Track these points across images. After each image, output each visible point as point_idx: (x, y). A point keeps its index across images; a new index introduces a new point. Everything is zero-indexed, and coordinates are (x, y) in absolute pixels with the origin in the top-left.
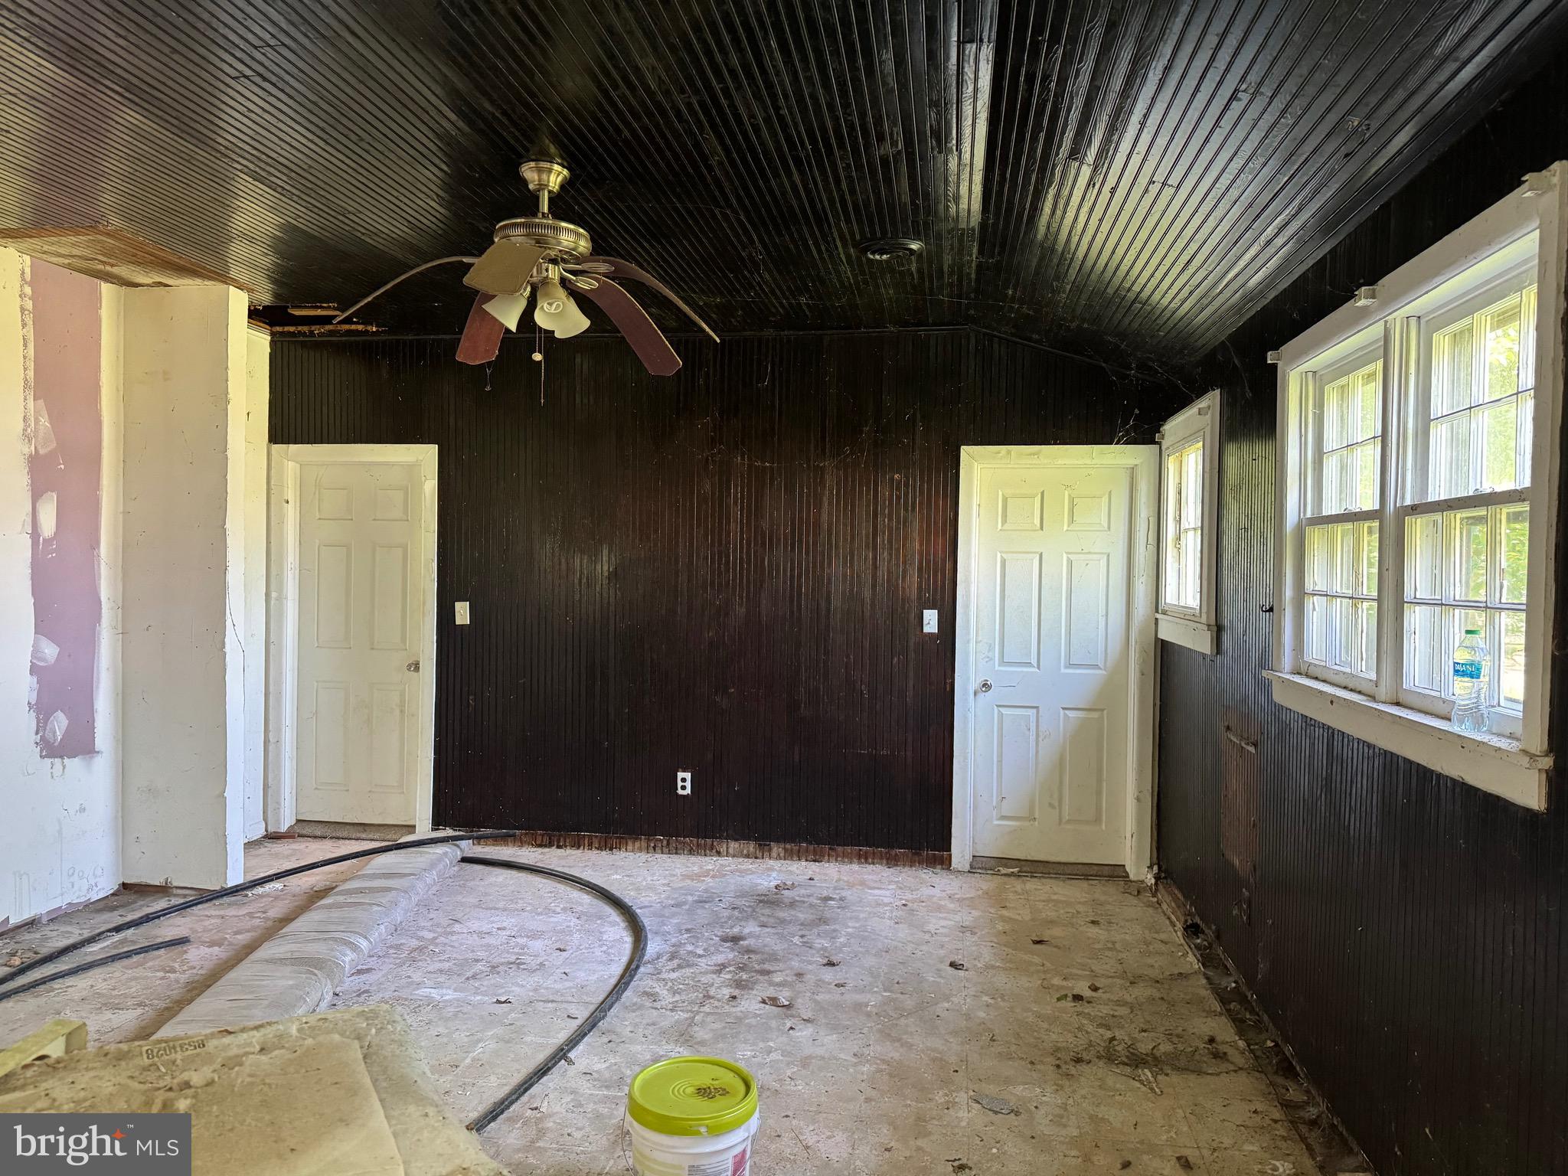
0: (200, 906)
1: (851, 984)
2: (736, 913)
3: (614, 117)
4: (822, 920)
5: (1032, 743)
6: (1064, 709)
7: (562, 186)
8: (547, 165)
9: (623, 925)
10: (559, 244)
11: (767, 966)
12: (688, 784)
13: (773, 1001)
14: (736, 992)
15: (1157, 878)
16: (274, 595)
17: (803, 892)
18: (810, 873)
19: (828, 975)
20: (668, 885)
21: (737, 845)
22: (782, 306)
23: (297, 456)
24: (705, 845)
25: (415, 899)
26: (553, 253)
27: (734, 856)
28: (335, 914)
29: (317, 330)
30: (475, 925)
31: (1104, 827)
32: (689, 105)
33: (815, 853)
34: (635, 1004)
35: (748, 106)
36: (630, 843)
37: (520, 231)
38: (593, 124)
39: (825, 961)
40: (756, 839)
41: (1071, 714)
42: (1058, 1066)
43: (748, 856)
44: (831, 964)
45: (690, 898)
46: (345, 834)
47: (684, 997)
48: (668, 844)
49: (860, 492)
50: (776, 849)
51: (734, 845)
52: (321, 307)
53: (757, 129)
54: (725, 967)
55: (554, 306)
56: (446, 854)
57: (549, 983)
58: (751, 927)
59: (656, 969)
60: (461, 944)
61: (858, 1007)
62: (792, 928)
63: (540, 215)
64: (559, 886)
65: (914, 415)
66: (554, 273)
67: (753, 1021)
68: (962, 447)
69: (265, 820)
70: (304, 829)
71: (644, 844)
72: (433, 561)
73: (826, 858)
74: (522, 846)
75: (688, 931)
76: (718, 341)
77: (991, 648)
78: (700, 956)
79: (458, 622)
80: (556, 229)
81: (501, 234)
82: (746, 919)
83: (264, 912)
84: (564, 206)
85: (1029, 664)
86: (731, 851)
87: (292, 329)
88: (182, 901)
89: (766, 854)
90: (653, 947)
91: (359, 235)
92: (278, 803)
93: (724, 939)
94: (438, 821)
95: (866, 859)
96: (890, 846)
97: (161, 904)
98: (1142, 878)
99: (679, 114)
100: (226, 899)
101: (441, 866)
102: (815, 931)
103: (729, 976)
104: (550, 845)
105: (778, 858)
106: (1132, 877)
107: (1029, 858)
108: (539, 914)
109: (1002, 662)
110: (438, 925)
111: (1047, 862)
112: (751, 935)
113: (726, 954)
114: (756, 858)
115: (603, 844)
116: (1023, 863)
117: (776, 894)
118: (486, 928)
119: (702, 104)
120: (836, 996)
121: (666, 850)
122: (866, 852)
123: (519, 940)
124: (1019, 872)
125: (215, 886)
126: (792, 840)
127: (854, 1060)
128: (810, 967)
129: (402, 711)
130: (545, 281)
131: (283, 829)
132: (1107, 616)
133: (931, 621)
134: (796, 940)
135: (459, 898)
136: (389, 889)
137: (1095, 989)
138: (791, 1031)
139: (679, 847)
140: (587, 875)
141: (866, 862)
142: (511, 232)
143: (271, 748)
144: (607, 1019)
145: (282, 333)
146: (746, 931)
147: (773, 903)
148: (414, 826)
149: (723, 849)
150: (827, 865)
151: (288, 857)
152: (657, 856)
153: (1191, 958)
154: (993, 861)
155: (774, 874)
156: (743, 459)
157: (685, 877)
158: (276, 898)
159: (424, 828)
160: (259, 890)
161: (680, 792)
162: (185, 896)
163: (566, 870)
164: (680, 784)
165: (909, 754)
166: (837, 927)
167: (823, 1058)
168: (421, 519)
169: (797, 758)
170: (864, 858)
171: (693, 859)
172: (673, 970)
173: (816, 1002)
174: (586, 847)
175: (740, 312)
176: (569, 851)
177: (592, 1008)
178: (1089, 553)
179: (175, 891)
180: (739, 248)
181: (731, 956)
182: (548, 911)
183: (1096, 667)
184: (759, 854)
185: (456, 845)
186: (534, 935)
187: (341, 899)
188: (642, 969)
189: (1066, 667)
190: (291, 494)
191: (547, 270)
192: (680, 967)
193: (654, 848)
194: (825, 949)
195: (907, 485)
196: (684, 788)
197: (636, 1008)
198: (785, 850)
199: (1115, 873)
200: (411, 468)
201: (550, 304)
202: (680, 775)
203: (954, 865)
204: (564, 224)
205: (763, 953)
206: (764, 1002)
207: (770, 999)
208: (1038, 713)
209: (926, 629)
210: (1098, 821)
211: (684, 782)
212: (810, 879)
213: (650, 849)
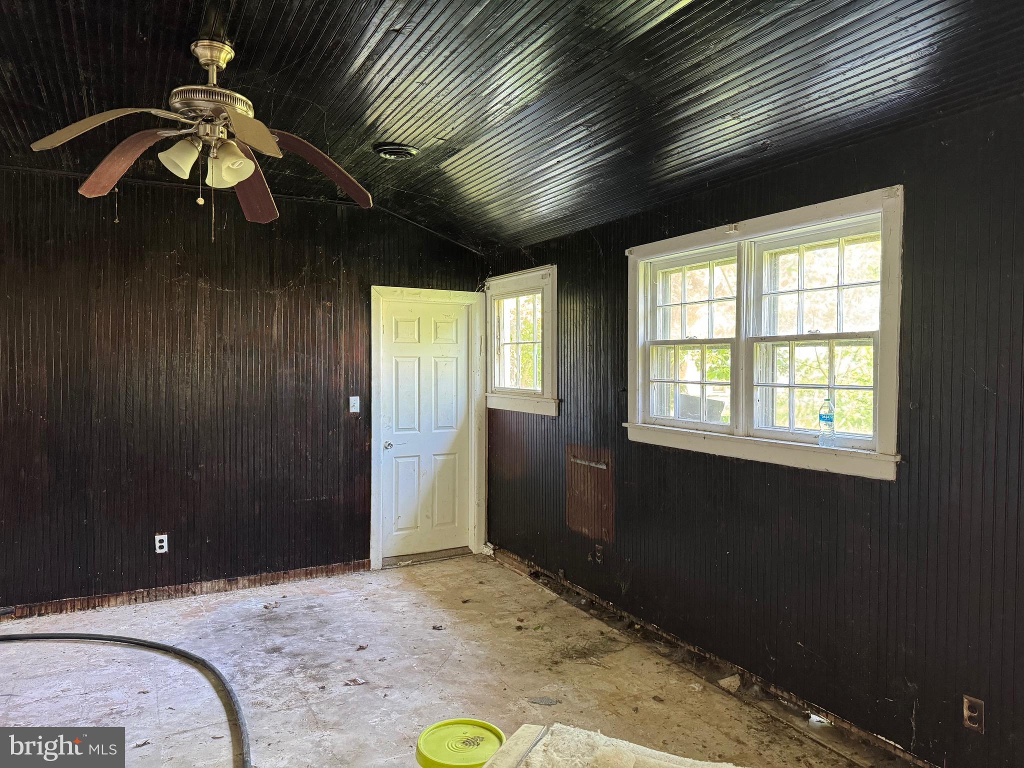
1: (388, 657)
2: (256, 632)
4: (323, 622)
5: (416, 479)
6: (434, 455)
11: (320, 662)
12: (165, 544)
13: (354, 682)
14: (320, 684)
15: (494, 550)
17: (288, 606)
18: (279, 593)
19: (367, 655)
20: (178, 624)
21: (209, 584)
24: (182, 589)
27: (207, 593)
31: (457, 525)
33: (273, 579)
34: (257, 713)
36: (110, 600)
39: (355, 647)
40: (225, 577)
41: (438, 458)
42: (550, 669)
43: (219, 591)
44: (361, 648)
45: (207, 630)
47: (286, 698)
48: (148, 594)
49: (302, 314)
50: (242, 581)
51: (206, 585)
54: (292, 670)
57: (164, 719)
58: (278, 639)
61: (409, 670)
62: (308, 632)
65: (339, 261)
67: (354, 699)
68: (372, 287)
71: (125, 598)
75: (233, 653)
77: (390, 419)
78: (265, 668)
82: (268, 634)
85: (414, 429)
86: (204, 589)
89: (234, 586)
93: (269, 652)
95: (311, 575)
96: (328, 562)
98: (480, 551)
102: (327, 630)
103: (302, 675)
105: (244, 587)
106: (474, 552)
107: (415, 553)
109: (398, 429)
111: (424, 553)
112: (284, 644)
113: (281, 661)
114: (226, 591)
115: (85, 604)
116: (412, 557)
117: (271, 612)
120: (388, 667)
121: (147, 599)
122: (311, 571)
124: (412, 562)
126: (254, 572)
127: (444, 702)
128: (350, 654)
132: (457, 395)
133: (355, 404)
134: (320, 639)
137: (522, 621)
138: (386, 697)
139: (158, 595)
141: (312, 577)
146: (277, 642)
147: (275, 619)
153: (547, 591)
154: (394, 559)
155: (254, 599)
156: (206, 285)
157: (183, 616)
161: (158, 551)
164: (158, 544)
165: (341, 497)
166: (338, 624)
169: (257, 511)
170: (309, 575)
172: (256, 683)
173: (379, 674)
174: (69, 611)
178: (446, 357)
181: (287, 661)
183: (451, 427)
184: (228, 588)
188: (232, 688)
189: (435, 429)
192: (258, 679)
193: (136, 600)
194: (346, 640)
195: (335, 311)
196: (161, 547)
197: (260, 715)
199: (464, 552)
202: (158, 538)
203: (372, 567)
205: (307, 654)
206: (347, 684)
207: (351, 681)
208: (419, 459)
209: (352, 410)
210: (453, 522)
211: (162, 543)
212: (284, 597)
213: (133, 601)
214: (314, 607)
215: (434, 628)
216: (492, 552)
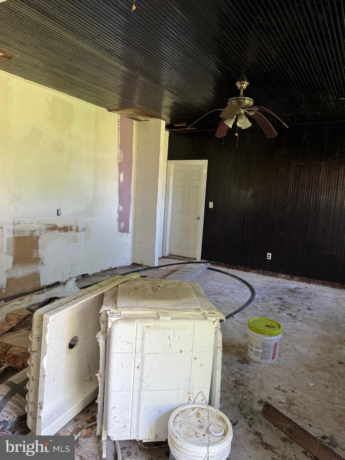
0: (149, 270)
1: (315, 315)
2: (282, 292)
3: (262, 67)
4: (308, 298)
7: (247, 87)
8: (243, 82)
9: (249, 290)
10: (245, 103)
11: (290, 306)
12: (270, 257)
13: (291, 315)
14: (280, 311)
16: (167, 198)
17: (303, 290)
18: (306, 286)
19: (308, 311)
20: (262, 283)
21: (284, 276)
22: (311, 115)
23: (174, 163)
24: (274, 274)
25: (196, 275)
26: (243, 106)
27: (283, 278)
28: (178, 275)
29: (180, 130)
30: (211, 283)
32: (284, 62)
33: (308, 281)
34: (251, 308)
35: (301, 60)
36: (252, 270)
37: (235, 101)
38: (256, 70)
39: (308, 308)
40: (290, 275)
43: (287, 279)
44: (309, 309)
45: (269, 287)
46: (180, 259)
47: (265, 309)
48: (263, 272)
49: (333, 172)
50: (296, 278)
51: (283, 275)
52: (182, 124)
53: (304, 66)
54: (277, 305)
55: (242, 121)
56: (204, 266)
57: (229, 299)
58: (286, 297)
59: (257, 301)
60: (208, 287)
61: (316, 321)
62: (299, 299)
63: (240, 96)
64: (232, 278)
66: (243, 111)
67: (284, 318)
69: (162, 253)
70: (171, 256)
71: (256, 272)
72: (205, 191)
73: (312, 283)
74: (223, 267)
75: (267, 294)
76: (288, 127)
78: (270, 301)
79: (210, 207)
80: (245, 99)
81: (230, 102)
82: (285, 294)
83: (162, 273)
84: (247, 93)
86: (282, 277)
87: (174, 130)
88: (145, 268)
89: (293, 279)
90: (257, 296)
91: (193, 104)
92: (165, 249)
93: (278, 298)
94: (202, 258)
96: (333, 282)
97: (140, 268)
99: (281, 64)
100: (154, 269)
101: (203, 268)
102: (306, 300)
103: (278, 307)
104: (230, 268)
105: (297, 281)
108: (227, 284)
110: (202, 282)
112: (286, 298)
113: (278, 302)
114: (290, 280)
115: (245, 269)
117: (295, 290)
118: (213, 284)
119: (288, 61)
120: (310, 317)
121: (263, 274)
123: (221, 288)
125: (152, 266)
126: (301, 276)
127: (313, 332)
128: (303, 309)
129: (195, 230)
130: (240, 114)
131: (166, 256)
134: (299, 302)
135: (207, 277)
136: (191, 272)
138: (295, 323)
139: (266, 273)
140: (240, 277)
141: (325, 286)
142: (232, 101)
143: (165, 236)
144: (244, 310)
145: (172, 131)
146: (284, 297)
147: (293, 292)
148: (196, 259)
149: (280, 276)
150: (312, 285)
151: (167, 262)
152: (260, 275)
155: (295, 285)
156: (295, 162)
157: (267, 281)
158: (165, 271)
159: (199, 259)
160: (161, 268)
161: (268, 258)
162: (146, 267)
163: (234, 275)
164: (268, 256)
166: (313, 301)
167: (303, 330)
168: (202, 180)
170: (324, 284)
171: (270, 277)
172: (262, 303)
173: (303, 317)
175: (297, 118)
176: (235, 270)
177: (240, 307)
179: (144, 266)
180: (298, 99)
181: (279, 302)
182: (229, 283)
185: (206, 264)
186: (225, 288)
187: (179, 272)
188: (253, 301)
190: (172, 173)
191: (241, 111)
192: (264, 302)
193: (259, 273)
194: (308, 305)
196: (269, 257)
197: (250, 309)
198: (299, 279)
200: (201, 166)
201: (241, 120)
202: (268, 254)
204: (246, 98)
205: (289, 303)
206: (288, 314)
207: (290, 314)
211: (269, 256)
212: (306, 288)
214: (313, 294)
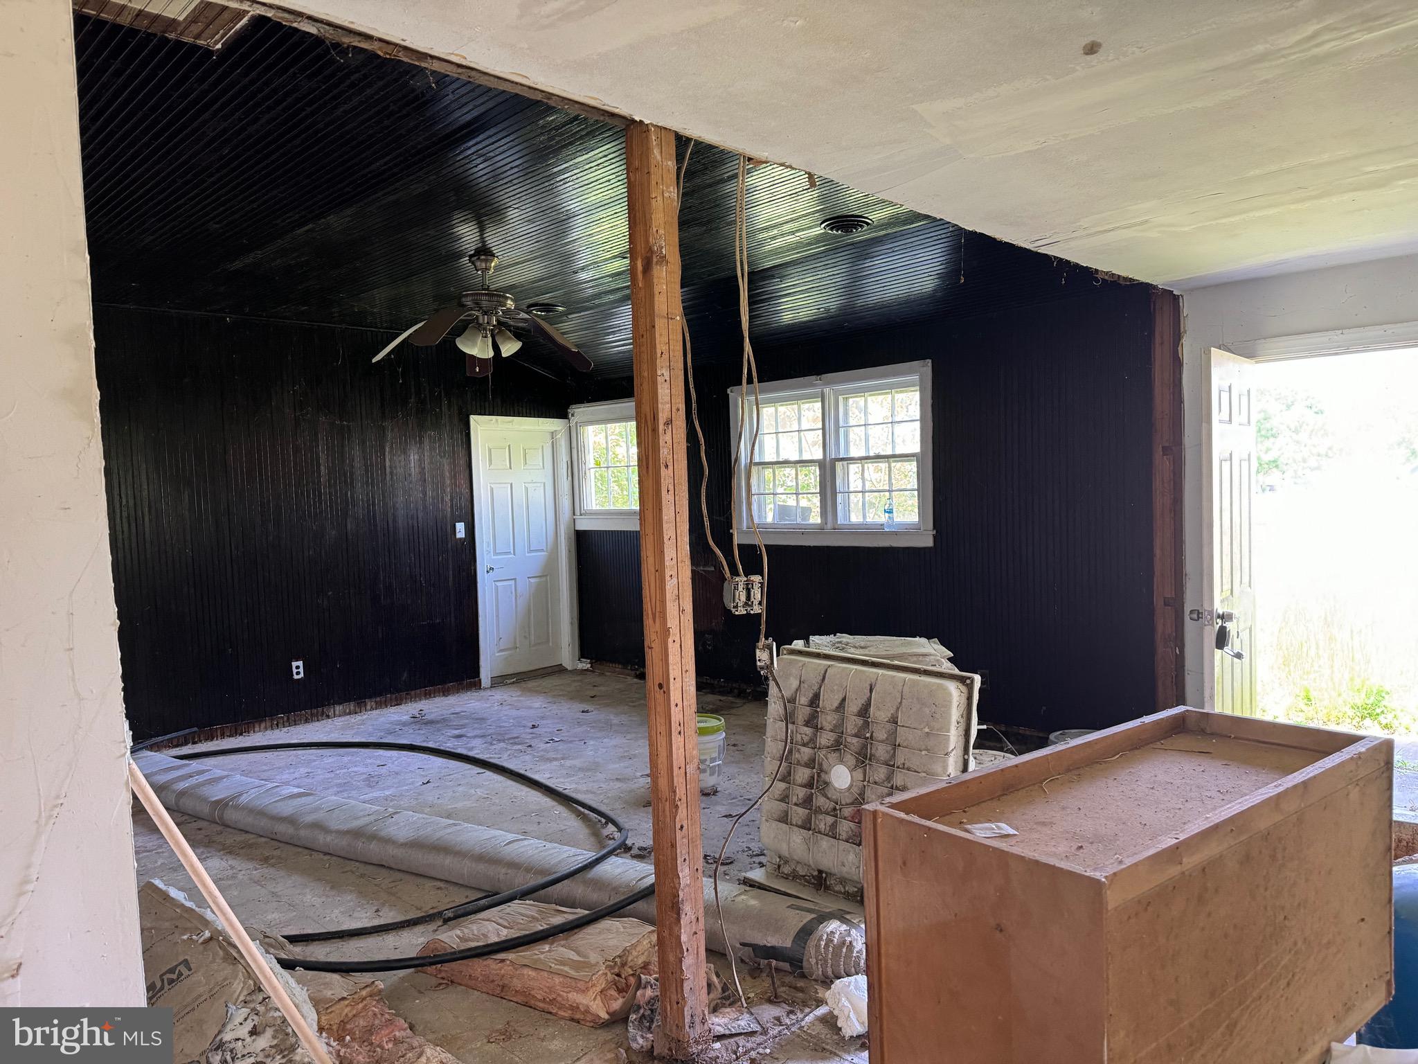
5: (514, 601)
6: (528, 578)
12: (301, 670)
15: (590, 663)
21: (341, 707)
24: (317, 713)
31: (551, 644)
33: (396, 699)
40: (354, 700)
41: (531, 580)
43: (350, 714)
48: (288, 719)
50: (369, 704)
51: (339, 708)
65: (440, 392)
68: (471, 416)
71: (268, 724)
77: (490, 544)
85: (509, 553)
86: (337, 713)
89: (363, 708)
95: (430, 695)
96: (444, 683)
98: (575, 667)
105: (372, 709)
106: (569, 668)
109: (496, 554)
111: (525, 672)
114: (356, 713)
115: (233, 731)
116: (514, 675)
121: (287, 724)
122: (430, 691)
124: (516, 681)
126: (380, 695)
132: (546, 519)
133: (461, 530)
139: (297, 719)
141: (430, 697)
149: (329, 713)
154: (499, 679)
156: (327, 419)
161: (296, 677)
164: (295, 671)
165: (453, 620)
169: (380, 636)
174: (219, 738)
178: (535, 482)
183: (542, 550)
184: (358, 710)
189: (528, 552)
195: (439, 440)
196: (298, 673)
198: (376, 702)
199: (559, 670)
202: (294, 664)
203: (483, 685)
208: (516, 582)
209: (458, 536)
210: (548, 641)
211: (298, 669)
212: (422, 710)
213: (274, 726)
215: (583, 712)
216: (589, 666)
